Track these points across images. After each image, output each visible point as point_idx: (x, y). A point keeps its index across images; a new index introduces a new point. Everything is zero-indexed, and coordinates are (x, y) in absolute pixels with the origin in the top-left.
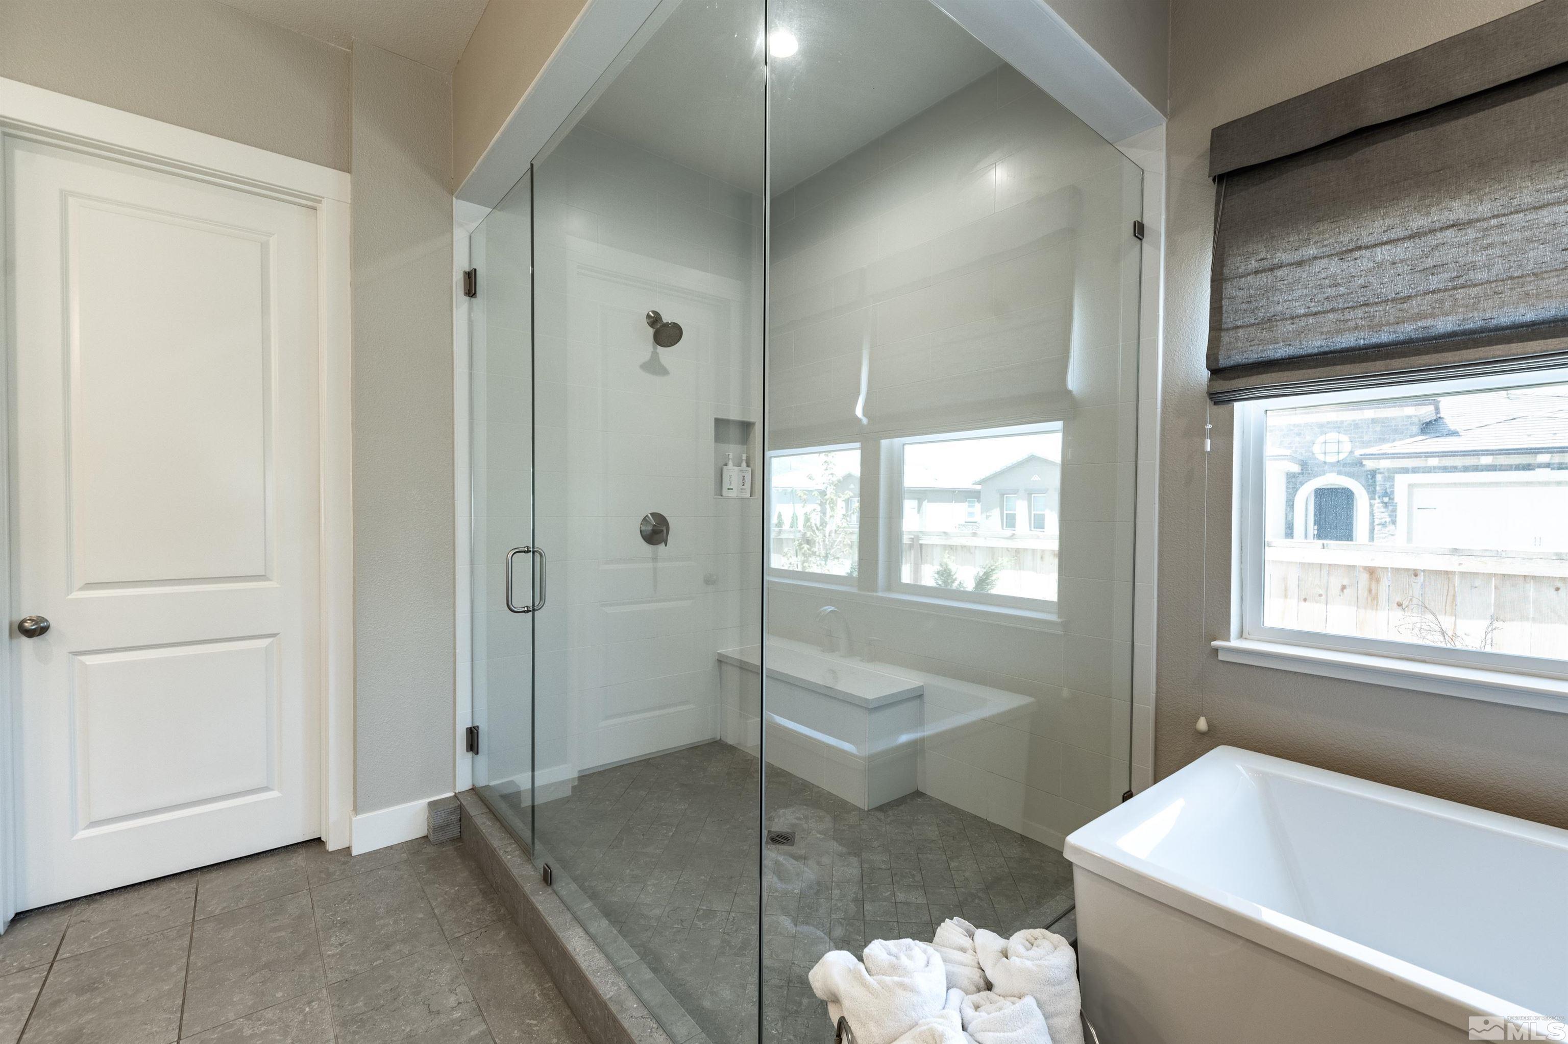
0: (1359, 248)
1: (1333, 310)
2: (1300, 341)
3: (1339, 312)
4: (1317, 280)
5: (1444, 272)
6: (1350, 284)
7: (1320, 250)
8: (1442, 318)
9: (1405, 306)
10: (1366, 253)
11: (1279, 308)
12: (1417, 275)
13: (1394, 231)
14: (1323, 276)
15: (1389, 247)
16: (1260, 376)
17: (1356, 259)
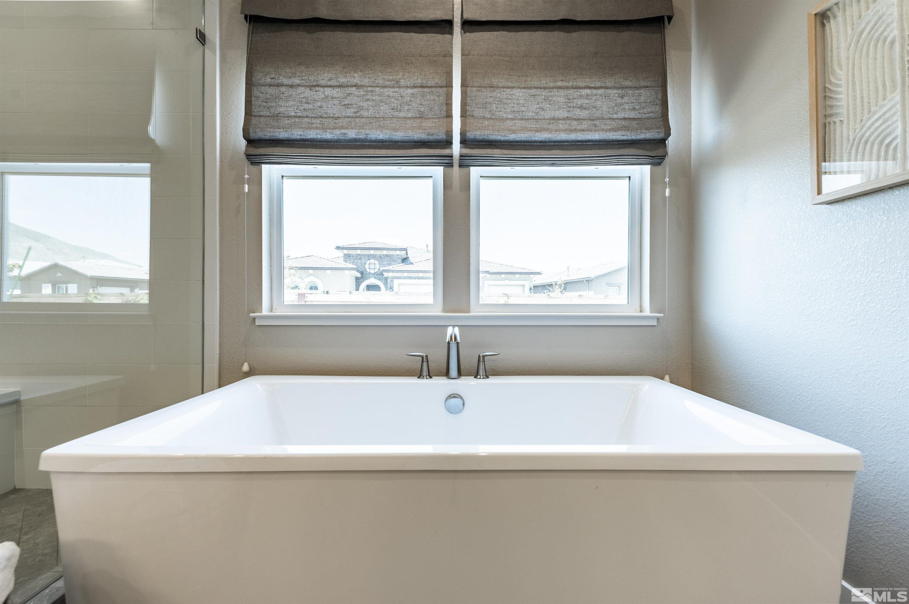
0: (318, 86)
1: (307, 117)
2: (291, 130)
3: (310, 118)
4: (300, 98)
5: (352, 108)
6: (315, 104)
7: (301, 82)
8: (351, 130)
9: (337, 121)
10: (321, 89)
11: (282, 110)
12: (342, 107)
13: (332, 81)
14: (302, 96)
15: (330, 89)
16: (273, 148)
17: (317, 91)
